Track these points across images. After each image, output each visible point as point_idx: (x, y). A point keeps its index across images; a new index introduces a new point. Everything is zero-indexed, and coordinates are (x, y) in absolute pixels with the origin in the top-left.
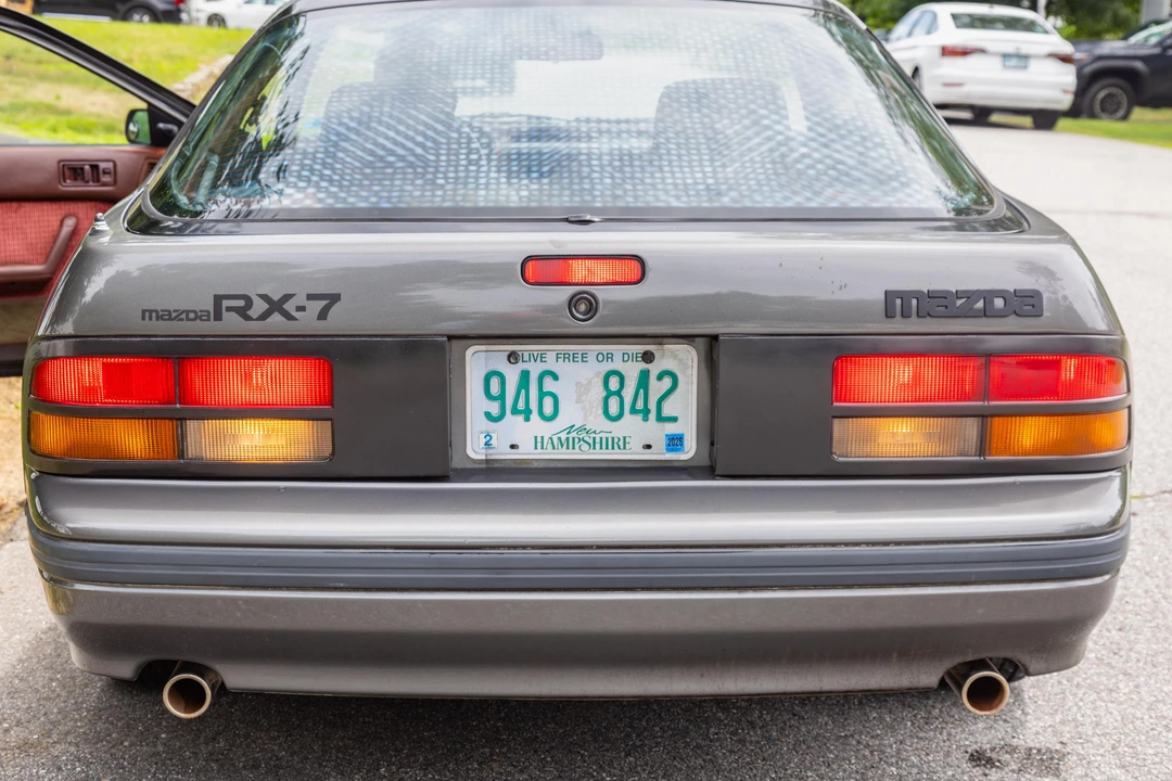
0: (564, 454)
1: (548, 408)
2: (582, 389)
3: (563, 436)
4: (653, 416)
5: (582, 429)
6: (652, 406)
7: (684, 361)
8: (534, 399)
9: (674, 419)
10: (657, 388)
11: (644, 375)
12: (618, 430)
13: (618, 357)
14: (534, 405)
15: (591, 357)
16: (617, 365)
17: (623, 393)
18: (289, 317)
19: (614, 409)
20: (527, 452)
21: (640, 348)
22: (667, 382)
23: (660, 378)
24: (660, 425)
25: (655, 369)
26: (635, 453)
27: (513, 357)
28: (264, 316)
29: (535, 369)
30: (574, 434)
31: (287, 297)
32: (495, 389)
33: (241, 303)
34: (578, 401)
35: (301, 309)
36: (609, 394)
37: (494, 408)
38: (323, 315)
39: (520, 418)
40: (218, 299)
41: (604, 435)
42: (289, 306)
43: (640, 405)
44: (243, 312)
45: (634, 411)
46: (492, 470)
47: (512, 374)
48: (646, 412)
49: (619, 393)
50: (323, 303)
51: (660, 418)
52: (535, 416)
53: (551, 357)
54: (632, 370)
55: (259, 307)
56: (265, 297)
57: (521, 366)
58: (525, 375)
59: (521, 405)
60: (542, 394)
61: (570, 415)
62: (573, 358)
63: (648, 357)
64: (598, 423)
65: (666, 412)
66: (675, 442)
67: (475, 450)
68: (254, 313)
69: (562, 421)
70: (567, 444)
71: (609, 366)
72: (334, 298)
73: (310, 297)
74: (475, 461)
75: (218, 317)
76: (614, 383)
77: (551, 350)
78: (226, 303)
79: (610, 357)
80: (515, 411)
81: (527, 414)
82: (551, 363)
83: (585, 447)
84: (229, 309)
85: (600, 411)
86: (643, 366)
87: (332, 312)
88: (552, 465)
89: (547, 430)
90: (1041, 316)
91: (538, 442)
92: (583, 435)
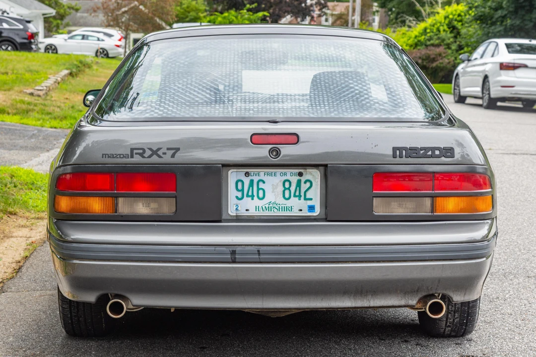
0: (267, 213)
1: (261, 195)
2: (274, 187)
3: (267, 206)
4: (303, 198)
5: (275, 203)
6: (302, 194)
7: (315, 176)
8: (255, 191)
9: (311, 199)
10: (304, 187)
11: (299, 182)
12: (289, 203)
13: (288, 174)
14: (255, 194)
15: (278, 174)
16: (288, 177)
17: (291, 189)
19: (287, 195)
20: (253, 212)
21: (297, 171)
22: (308, 184)
23: (305, 183)
24: (305, 201)
25: (303, 179)
26: (295, 213)
27: (247, 174)
29: (256, 179)
30: (271, 205)
32: (240, 187)
33: (141, 151)
34: (273, 192)
35: (164, 154)
36: (285, 189)
37: (239, 195)
38: (173, 156)
39: (250, 199)
40: (132, 150)
41: (283, 206)
42: (160, 153)
43: (297, 194)
44: (142, 155)
45: (295, 196)
46: (238, 219)
47: (247, 181)
48: (300, 196)
49: (289, 189)
50: (173, 152)
51: (305, 199)
52: (255, 198)
53: (262, 174)
54: (294, 179)
55: (148, 153)
56: (150, 149)
57: (250, 178)
58: (252, 181)
59: (250, 194)
60: (258, 189)
61: (270, 197)
62: (270, 174)
63: (300, 174)
64: (281, 201)
65: (308, 196)
66: (311, 208)
67: (232, 212)
68: (146, 155)
69: (266, 201)
70: (269, 209)
71: (285, 178)
72: (177, 150)
73: (168, 149)
74: (231, 216)
75: (132, 157)
76: (287, 184)
77: (262, 171)
78: (135, 151)
79: (285, 174)
80: (248, 196)
81: (252, 197)
82: (262, 177)
83: (276, 210)
84: (136, 154)
85: (282, 196)
86: (298, 178)
87: (177, 155)
88: (262, 218)
89: (260, 203)
90: (454, 157)
91: (257, 208)
92: (275, 205)
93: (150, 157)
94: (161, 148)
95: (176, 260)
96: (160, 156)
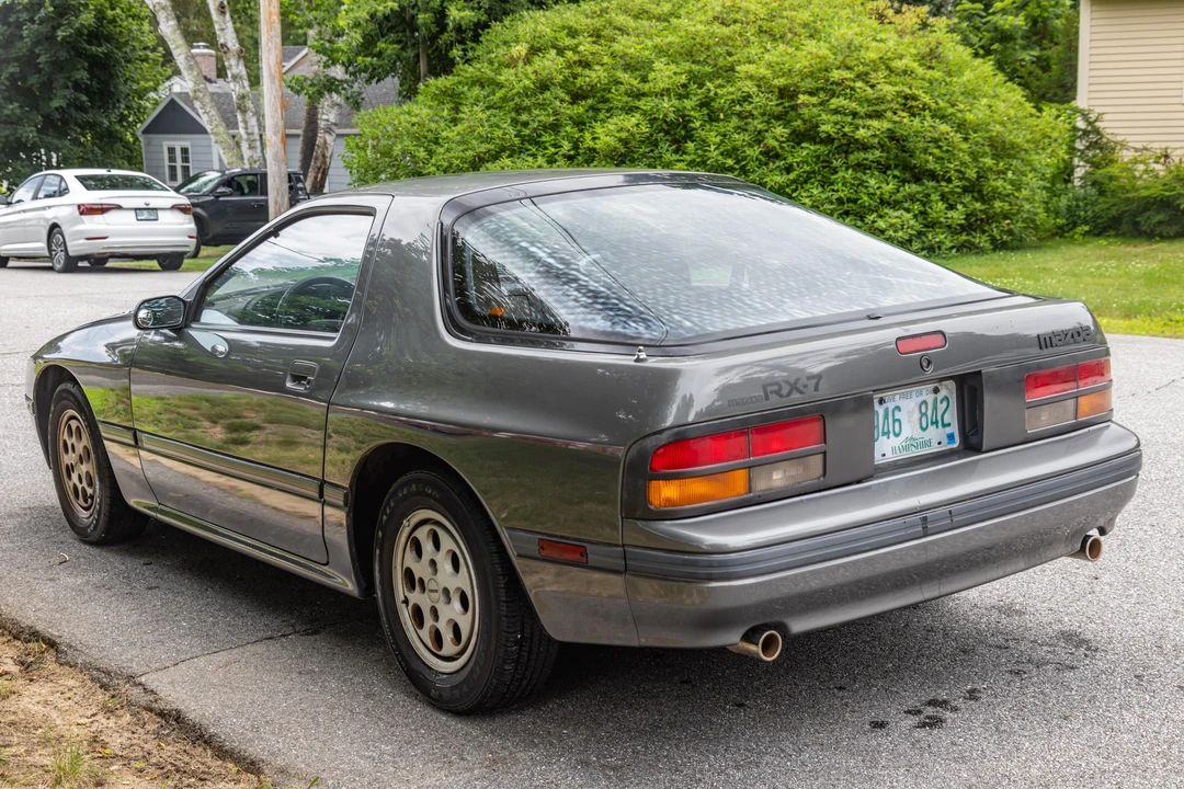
0: (906, 455)
1: (897, 431)
2: (910, 414)
3: (904, 444)
4: (940, 424)
5: (912, 438)
6: (940, 419)
7: (951, 392)
8: (890, 425)
9: (949, 425)
10: (941, 408)
11: (935, 402)
12: (927, 436)
13: (924, 393)
14: (891, 429)
15: (914, 396)
16: (924, 397)
18: (801, 392)
19: (924, 424)
20: (889, 458)
21: (933, 386)
22: (945, 404)
23: (941, 402)
24: (944, 429)
25: (940, 396)
26: (935, 449)
27: (881, 401)
28: (789, 394)
29: (891, 407)
30: (908, 443)
31: (797, 380)
33: (776, 388)
34: (909, 422)
35: (805, 386)
36: (922, 415)
38: (816, 389)
39: (885, 437)
40: (765, 387)
41: (921, 440)
42: (800, 386)
43: (935, 420)
44: (778, 393)
45: (932, 423)
47: (881, 411)
48: (937, 422)
49: (926, 414)
50: (815, 381)
51: (944, 426)
52: (891, 435)
53: (897, 398)
54: (930, 398)
55: (786, 389)
56: (787, 382)
57: (885, 405)
58: (887, 410)
59: (886, 430)
60: (894, 421)
61: (907, 432)
62: (906, 397)
63: (936, 391)
64: (918, 433)
65: (946, 421)
66: (950, 438)
68: (784, 392)
69: (903, 436)
70: (906, 448)
71: (921, 399)
72: (820, 378)
73: (808, 378)
75: (767, 398)
76: (924, 408)
77: (897, 394)
78: (769, 389)
79: (921, 393)
80: (884, 434)
81: (889, 434)
82: (897, 402)
83: (914, 449)
84: (771, 392)
85: (918, 426)
86: (934, 396)
88: (899, 463)
89: (897, 442)
91: (893, 449)
92: (912, 442)
94: (799, 379)
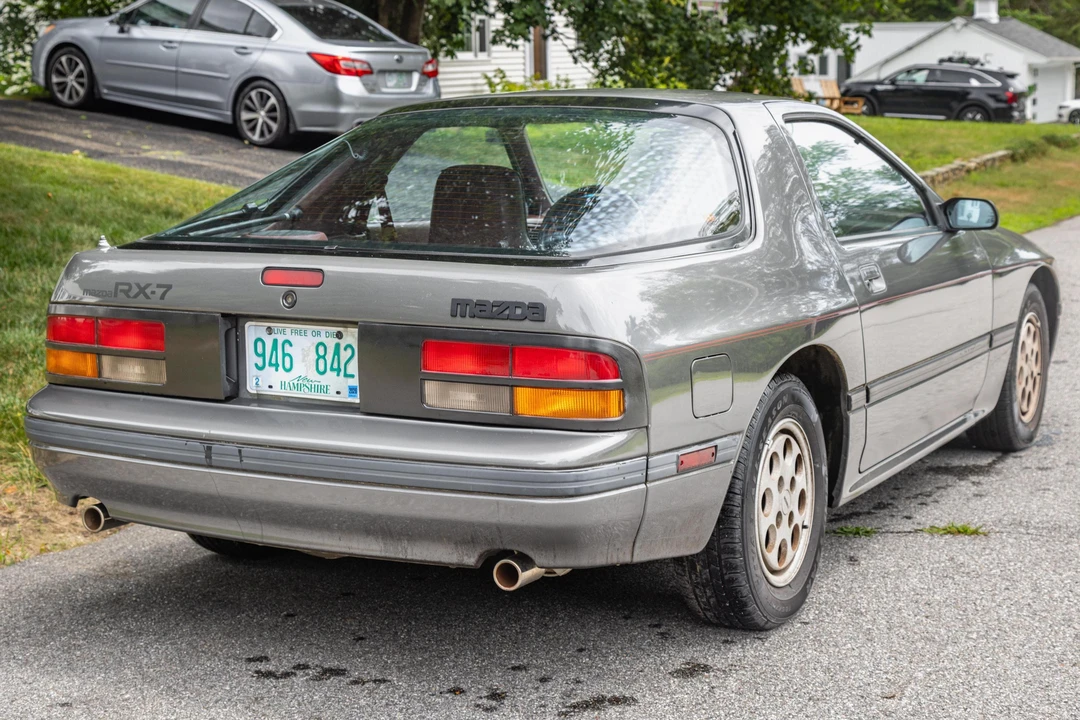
0: (296, 394)
1: (288, 366)
2: (305, 353)
3: (296, 382)
4: (342, 373)
5: (305, 378)
6: (342, 367)
8: (279, 359)
9: (353, 377)
10: (344, 355)
11: (338, 346)
12: (324, 380)
13: (323, 334)
14: (280, 362)
15: (309, 333)
16: (323, 339)
17: (326, 357)
19: (321, 368)
20: (277, 391)
21: (335, 329)
22: (349, 352)
23: (345, 349)
24: (345, 379)
25: (343, 343)
26: (332, 397)
27: (270, 330)
29: (281, 339)
30: (300, 382)
31: (148, 285)
32: (260, 350)
33: (126, 288)
34: (303, 361)
35: (153, 293)
36: (319, 357)
37: (260, 362)
38: (162, 297)
39: (274, 368)
40: (117, 285)
41: (317, 383)
42: (148, 291)
43: (335, 366)
44: (126, 293)
45: (332, 369)
46: (260, 399)
47: (269, 341)
48: (339, 370)
49: (324, 357)
50: (163, 290)
51: (346, 375)
52: (280, 368)
53: (288, 331)
54: (331, 342)
55: (135, 290)
56: (138, 285)
57: (273, 336)
58: (275, 341)
59: (273, 361)
60: (284, 355)
61: (299, 369)
62: (298, 332)
63: (339, 335)
64: (313, 375)
65: (349, 372)
66: (352, 391)
67: (251, 387)
68: (132, 294)
69: (295, 373)
70: (298, 387)
71: (318, 340)
72: (169, 287)
73: (159, 286)
74: (251, 395)
75: (116, 295)
76: (321, 349)
77: (289, 327)
78: (121, 287)
79: (318, 334)
80: (270, 365)
81: (276, 366)
82: (288, 336)
83: (306, 390)
84: (121, 291)
85: (315, 368)
86: (337, 340)
87: (167, 296)
88: (291, 400)
89: (288, 377)
90: (544, 321)
91: (283, 384)
92: (305, 382)
93: (136, 296)
94: (150, 285)
95: (140, 455)
96: (147, 297)
